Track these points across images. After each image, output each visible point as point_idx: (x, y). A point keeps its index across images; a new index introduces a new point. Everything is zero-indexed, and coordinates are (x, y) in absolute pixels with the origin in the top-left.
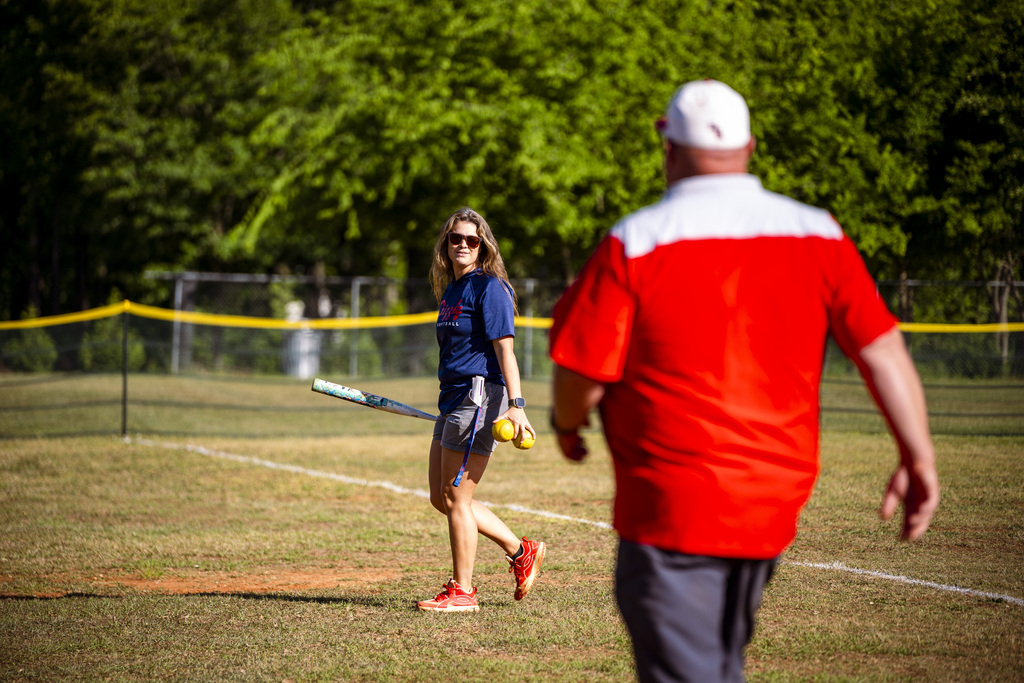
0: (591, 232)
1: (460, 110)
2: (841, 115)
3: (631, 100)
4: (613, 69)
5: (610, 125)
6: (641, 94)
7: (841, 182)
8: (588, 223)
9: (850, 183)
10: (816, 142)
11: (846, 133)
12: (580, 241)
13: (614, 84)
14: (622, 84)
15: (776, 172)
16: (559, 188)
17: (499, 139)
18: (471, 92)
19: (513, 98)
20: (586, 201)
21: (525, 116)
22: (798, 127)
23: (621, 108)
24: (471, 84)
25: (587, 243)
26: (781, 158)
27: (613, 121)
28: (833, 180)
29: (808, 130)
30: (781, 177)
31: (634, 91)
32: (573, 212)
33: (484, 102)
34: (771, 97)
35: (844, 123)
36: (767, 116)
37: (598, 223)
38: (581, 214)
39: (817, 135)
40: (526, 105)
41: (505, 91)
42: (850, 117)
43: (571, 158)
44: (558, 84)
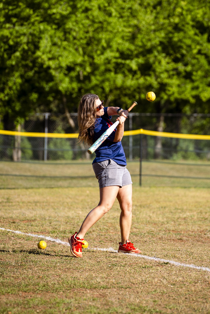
0: (76, 90)
1: (9, 28)
2: (196, 34)
3: (96, 25)
4: (87, 10)
5: (86, 37)
6: (100, 22)
7: (197, 67)
8: (75, 85)
9: (201, 67)
10: (185, 47)
11: (198, 43)
12: (71, 94)
13: (87, 17)
14: (91, 17)
15: (165, 60)
16: (60, 68)
17: (28, 43)
18: (14, 20)
19: (36, 23)
20: (73, 74)
21: (41, 32)
22: (176, 39)
23: (91, 29)
24: (15, 16)
25: (74, 96)
26: (168, 54)
27: (88, 35)
28: (193, 65)
29: (180, 41)
30: (168, 63)
31: (97, 21)
32: (67, 80)
33: (22, 25)
34: (163, 24)
35: (197, 38)
36: (161, 33)
37: (79, 85)
38: (71, 81)
39: (185, 43)
40: (42, 27)
41: (32, 20)
42: (200, 35)
43: (66, 53)
44: (58, 17)
